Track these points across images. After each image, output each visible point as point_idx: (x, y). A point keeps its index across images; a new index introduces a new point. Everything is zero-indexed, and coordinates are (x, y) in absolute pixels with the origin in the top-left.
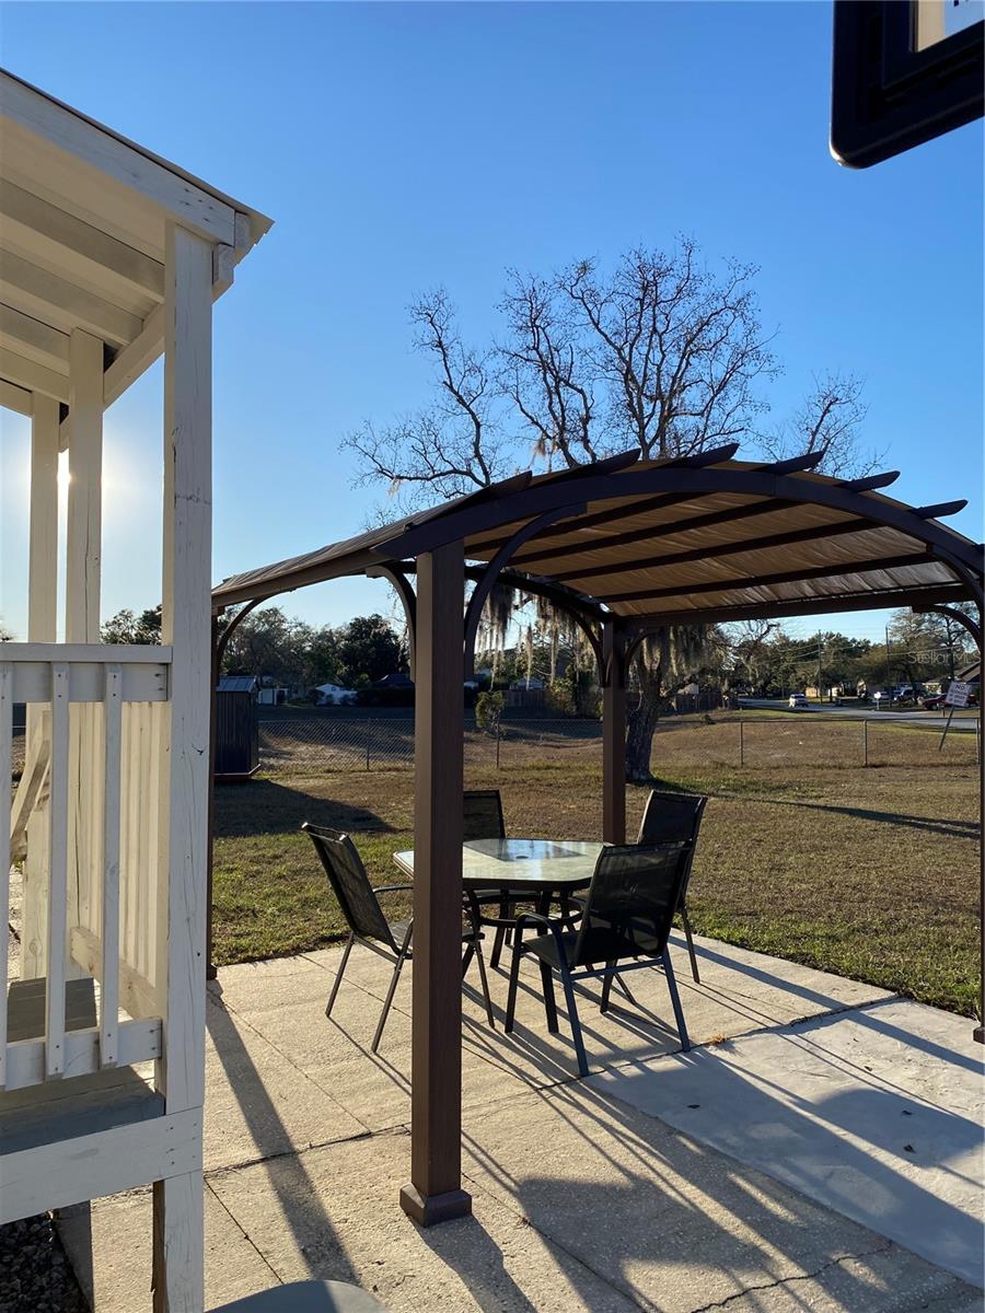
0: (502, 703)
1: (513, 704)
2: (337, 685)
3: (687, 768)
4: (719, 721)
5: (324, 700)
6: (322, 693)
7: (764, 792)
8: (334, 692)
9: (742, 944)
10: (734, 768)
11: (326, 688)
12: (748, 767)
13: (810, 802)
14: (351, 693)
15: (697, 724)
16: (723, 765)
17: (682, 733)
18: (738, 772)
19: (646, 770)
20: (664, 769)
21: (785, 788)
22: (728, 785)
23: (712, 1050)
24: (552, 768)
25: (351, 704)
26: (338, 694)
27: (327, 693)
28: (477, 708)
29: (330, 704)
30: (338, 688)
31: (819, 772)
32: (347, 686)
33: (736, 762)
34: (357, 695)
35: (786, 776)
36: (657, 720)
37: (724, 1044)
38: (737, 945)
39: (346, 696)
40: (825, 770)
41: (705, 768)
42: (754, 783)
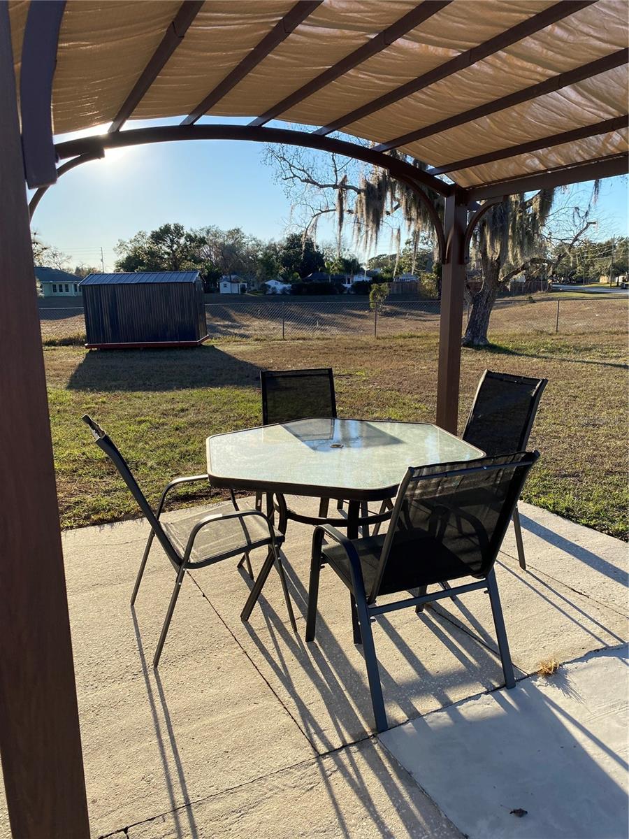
0: (387, 290)
1: (395, 292)
2: (280, 281)
3: (515, 335)
4: (538, 301)
5: (270, 291)
6: (269, 286)
7: (574, 353)
8: (277, 285)
9: (568, 515)
10: (551, 335)
11: (272, 283)
12: (561, 334)
13: (612, 361)
14: (288, 286)
15: (523, 303)
16: (542, 332)
17: (512, 309)
18: (554, 338)
19: (484, 338)
20: (498, 336)
21: (590, 349)
22: (546, 348)
23: (541, 685)
24: (415, 337)
25: (288, 293)
26: (280, 287)
27: (272, 286)
28: (370, 296)
29: (274, 293)
30: (279, 283)
31: (616, 337)
32: (285, 281)
33: (552, 330)
34: (292, 287)
35: (591, 341)
36: (494, 300)
37: (555, 675)
38: (563, 516)
39: (284, 288)
40: (620, 336)
41: (528, 335)
42: (567, 347)
